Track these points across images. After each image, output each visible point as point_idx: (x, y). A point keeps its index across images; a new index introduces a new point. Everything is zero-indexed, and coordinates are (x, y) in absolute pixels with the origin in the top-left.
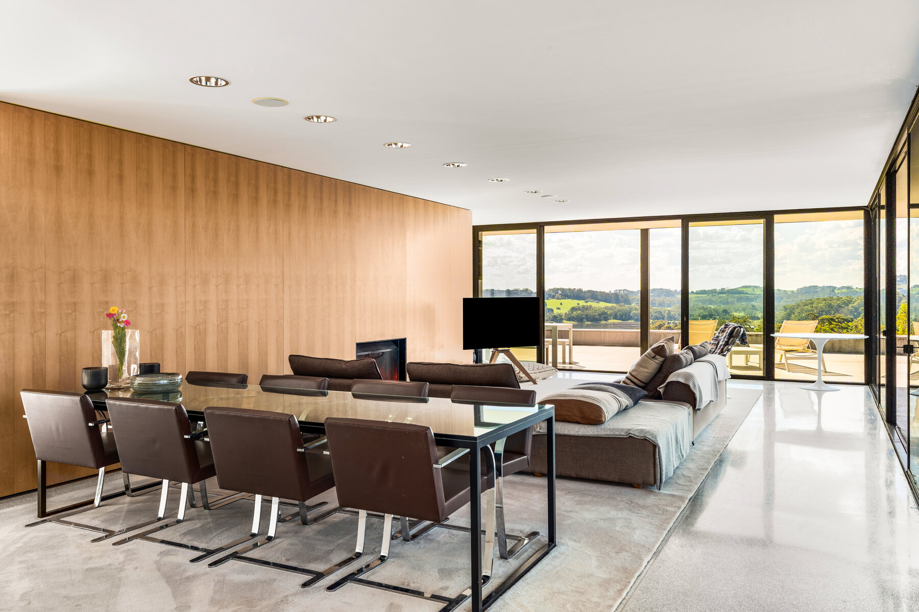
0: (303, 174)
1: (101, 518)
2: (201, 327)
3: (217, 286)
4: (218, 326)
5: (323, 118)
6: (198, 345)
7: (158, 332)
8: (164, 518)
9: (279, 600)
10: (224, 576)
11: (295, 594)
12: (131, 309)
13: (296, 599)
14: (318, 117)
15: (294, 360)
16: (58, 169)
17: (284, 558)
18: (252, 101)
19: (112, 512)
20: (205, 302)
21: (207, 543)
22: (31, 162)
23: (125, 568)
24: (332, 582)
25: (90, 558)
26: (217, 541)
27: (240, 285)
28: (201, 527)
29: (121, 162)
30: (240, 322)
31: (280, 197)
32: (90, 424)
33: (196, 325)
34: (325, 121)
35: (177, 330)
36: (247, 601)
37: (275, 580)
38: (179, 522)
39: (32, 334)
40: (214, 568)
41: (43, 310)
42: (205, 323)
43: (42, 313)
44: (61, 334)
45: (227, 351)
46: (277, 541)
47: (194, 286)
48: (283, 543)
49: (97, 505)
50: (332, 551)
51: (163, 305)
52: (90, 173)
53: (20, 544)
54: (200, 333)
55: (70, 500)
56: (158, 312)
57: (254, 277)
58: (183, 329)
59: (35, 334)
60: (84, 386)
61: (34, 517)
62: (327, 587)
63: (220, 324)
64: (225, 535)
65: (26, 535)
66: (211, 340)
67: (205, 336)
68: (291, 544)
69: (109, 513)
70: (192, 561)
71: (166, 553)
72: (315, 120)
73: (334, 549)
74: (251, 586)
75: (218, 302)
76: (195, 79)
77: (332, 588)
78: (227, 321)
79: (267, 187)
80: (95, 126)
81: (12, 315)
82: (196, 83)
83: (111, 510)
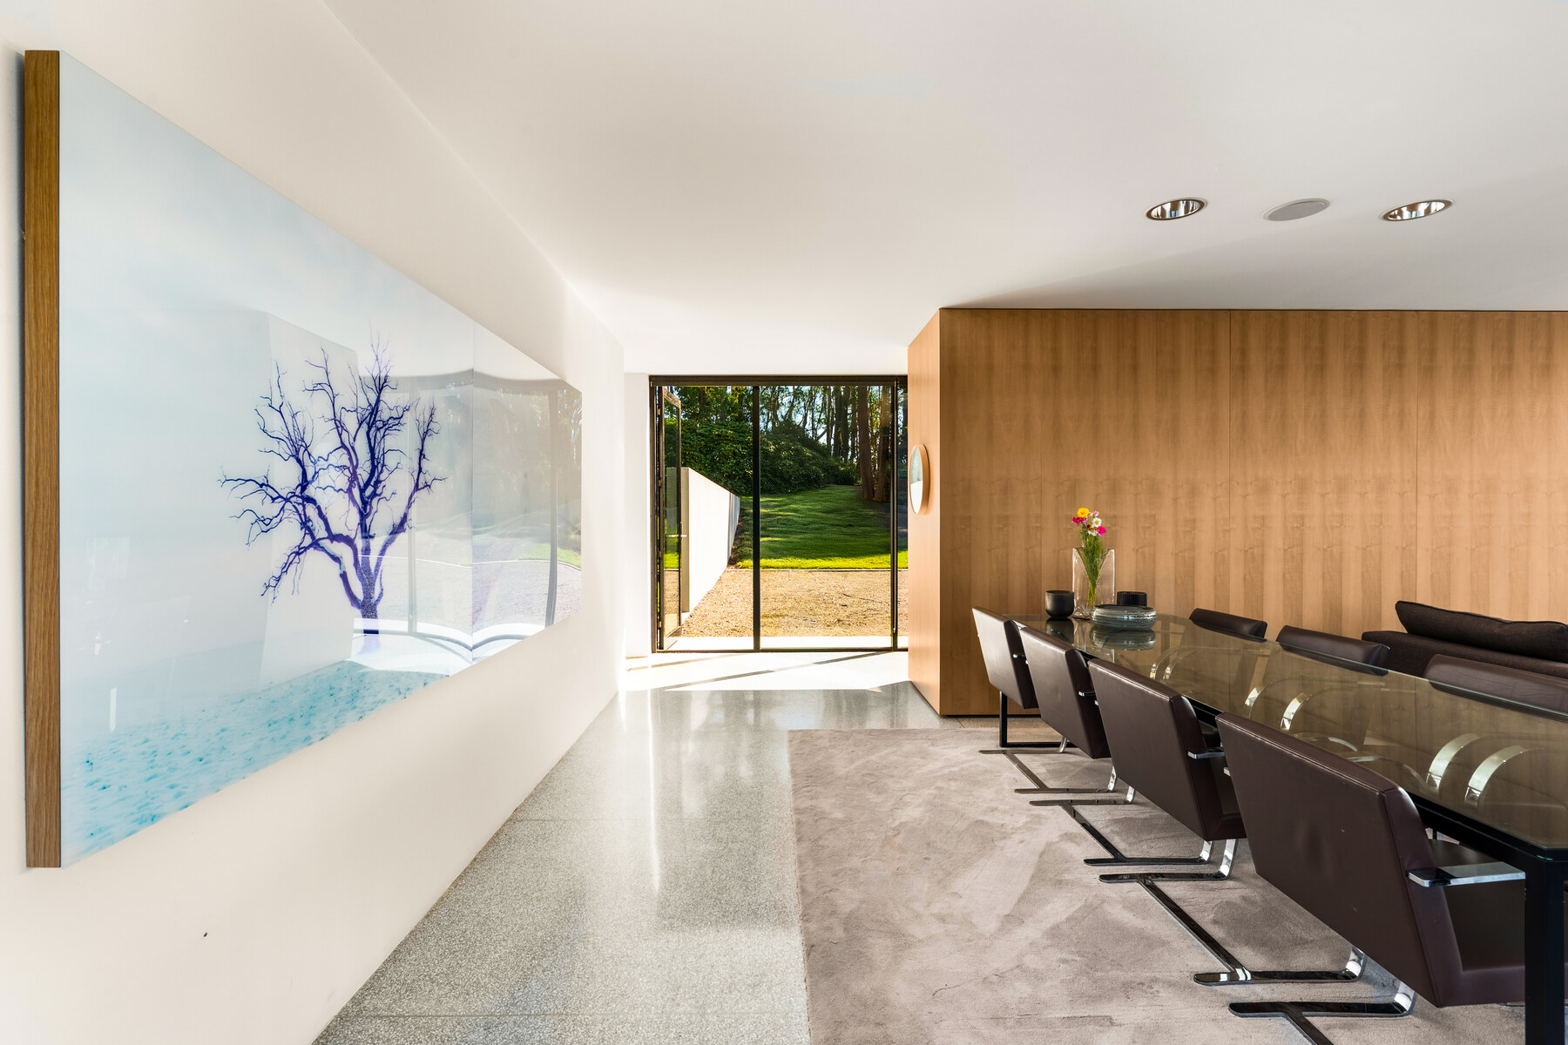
0: (1465, 316)
1: (1050, 768)
2: (1256, 551)
3: (1284, 496)
4: (1285, 550)
5: (1422, 208)
6: (1250, 574)
7: (1187, 555)
8: (1114, 791)
9: (1138, 981)
10: (1103, 902)
11: (1170, 984)
12: (1147, 525)
13: (1164, 994)
14: (1412, 208)
15: (1404, 609)
16: (1056, 369)
17: (1212, 916)
18: (1264, 218)
19: (1070, 763)
20: (1263, 518)
21: (1130, 845)
22: (1027, 367)
23: (1012, 836)
24: (1253, 999)
25: (993, 810)
26: (1145, 847)
27: (1327, 494)
28: (1146, 819)
29: (1135, 349)
30: (1325, 547)
31: (1411, 357)
32: (1015, 656)
33: (1246, 549)
34: (1428, 211)
35: (1216, 554)
36: (1095, 954)
37: (1164, 943)
38: (1126, 802)
39: (1027, 550)
40: (1105, 885)
41: (1038, 525)
42: (1262, 545)
43: (1037, 527)
44: (1058, 552)
45: (1302, 587)
46: (1230, 883)
47: (1245, 497)
48: (1233, 892)
49: (1061, 750)
50: (1306, 942)
51: (1194, 521)
52: (1095, 368)
53: (955, 769)
54: (1255, 562)
55: (1047, 736)
56: (1188, 529)
57: (1356, 481)
58: (1226, 553)
59: (1030, 550)
60: (1047, 611)
61: (995, 744)
62: (1234, 1001)
63: (1289, 548)
64: (1162, 844)
65: (971, 761)
66: (1274, 570)
67: (1263, 563)
68: (1244, 898)
69: (1066, 763)
70: (1088, 861)
71: (1068, 837)
72: (1406, 214)
73: (1312, 941)
74: (1122, 934)
75: (1285, 518)
76: (1154, 213)
77: (1239, 1008)
78: (1302, 544)
79: (1384, 346)
80: (1098, 312)
81: (1006, 529)
82: (1162, 217)
83: (1071, 761)
